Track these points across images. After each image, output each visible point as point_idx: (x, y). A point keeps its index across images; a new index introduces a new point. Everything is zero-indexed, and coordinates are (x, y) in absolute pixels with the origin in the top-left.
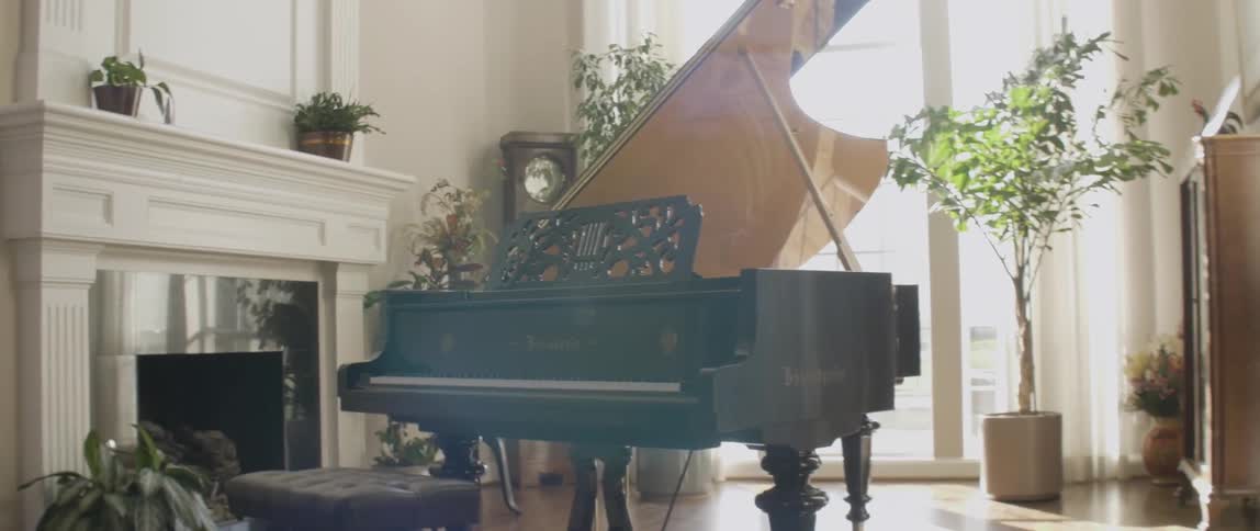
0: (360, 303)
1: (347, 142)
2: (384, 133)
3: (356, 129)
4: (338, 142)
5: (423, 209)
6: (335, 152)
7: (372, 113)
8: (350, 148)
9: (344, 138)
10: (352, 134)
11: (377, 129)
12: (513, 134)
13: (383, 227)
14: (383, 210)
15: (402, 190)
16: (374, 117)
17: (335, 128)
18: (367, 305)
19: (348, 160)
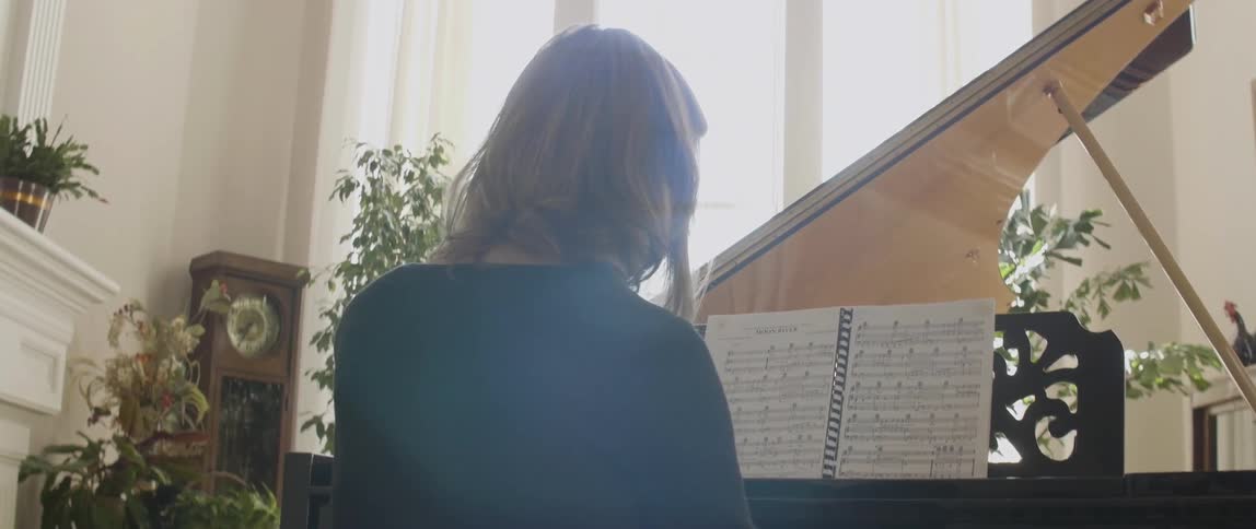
0: (15, 472)
1: (44, 204)
2: (104, 201)
3: (64, 186)
4: (30, 200)
5: (113, 336)
6: (28, 214)
7: (87, 167)
8: (46, 214)
9: (38, 195)
10: (55, 191)
11: (92, 194)
12: (219, 254)
13: (62, 352)
14: (66, 329)
15: (95, 301)
16: (90, 173)
17: (30, 177)
18: (22, 477)
19: (41, 230)
